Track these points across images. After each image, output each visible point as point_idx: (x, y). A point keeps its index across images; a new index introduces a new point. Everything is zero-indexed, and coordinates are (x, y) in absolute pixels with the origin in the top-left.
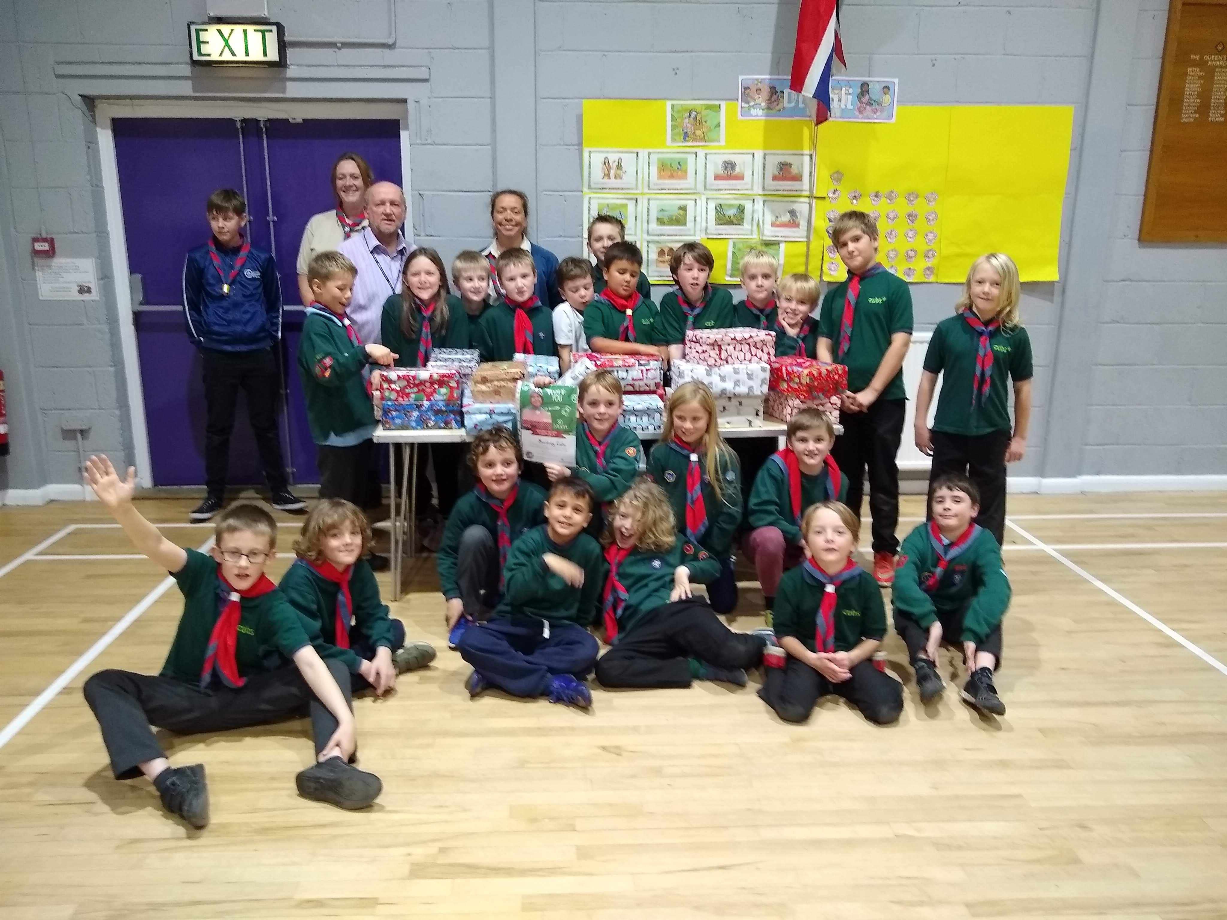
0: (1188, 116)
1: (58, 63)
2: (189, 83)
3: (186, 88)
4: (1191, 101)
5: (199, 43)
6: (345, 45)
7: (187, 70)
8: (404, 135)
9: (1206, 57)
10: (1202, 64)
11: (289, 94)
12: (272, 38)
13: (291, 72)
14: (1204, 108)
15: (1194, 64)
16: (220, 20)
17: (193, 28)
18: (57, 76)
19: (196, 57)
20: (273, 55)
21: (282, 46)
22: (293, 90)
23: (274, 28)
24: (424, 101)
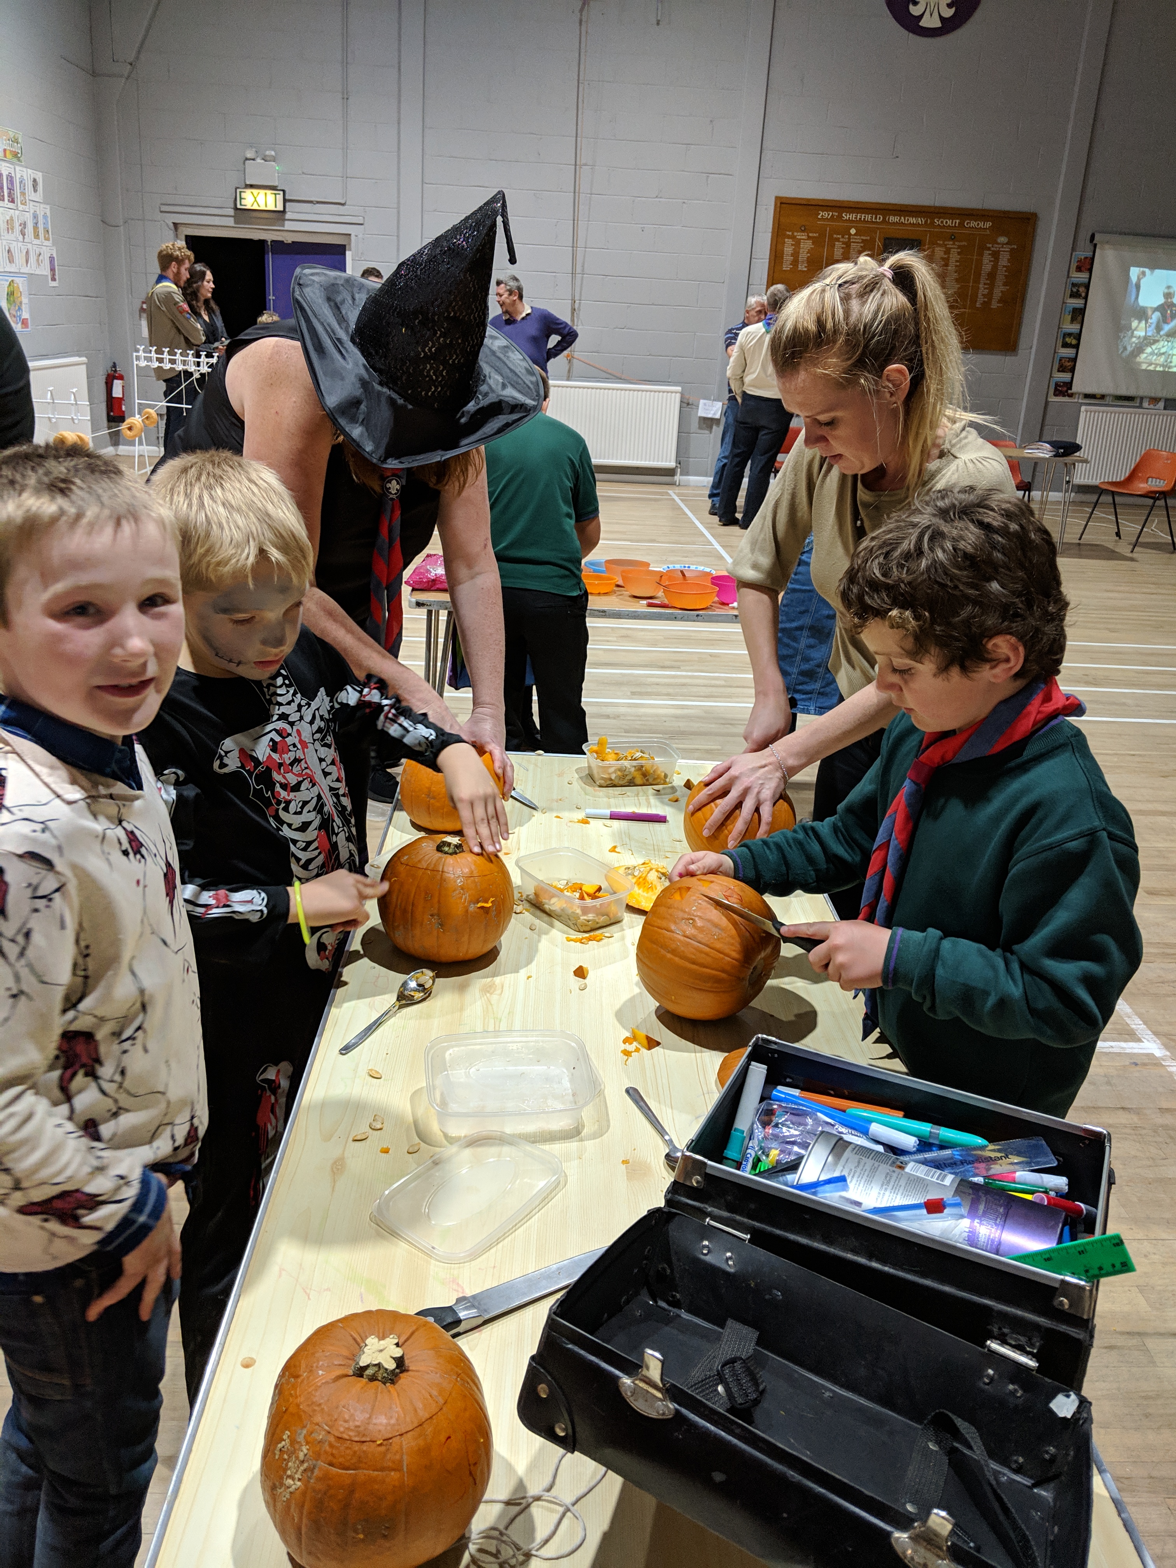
0: (787, 266)
1: (162, 204)
2: (232, 219)
3: (230, 222)
4: (788, 258)
5: (241, 198)
6: (318, 202)
7: (231, 212)
8: (348, 254)
9: (796, 234)
10: (793, 237)
11: (286, 228)
12: (280, 197)
13: (288, 216)
14: (795, 262)
15: (789, 237)
16: (252, 186)
17: (238, 190)
18: (161, 212)
19: (239, 206)
20: (280, 208)
21: (285, 201)
22: (288, 226)
23: (281, 193)
24: (360, 236)
